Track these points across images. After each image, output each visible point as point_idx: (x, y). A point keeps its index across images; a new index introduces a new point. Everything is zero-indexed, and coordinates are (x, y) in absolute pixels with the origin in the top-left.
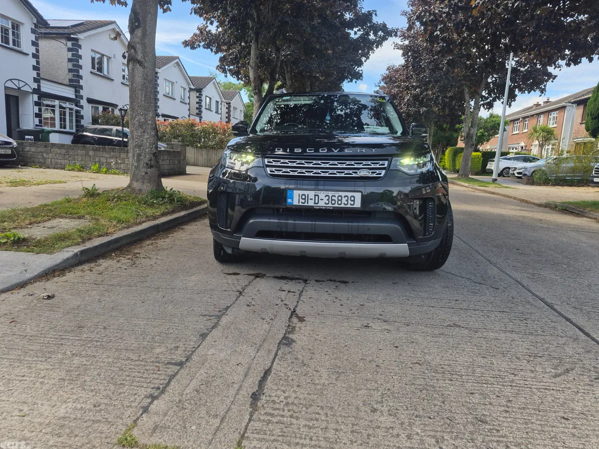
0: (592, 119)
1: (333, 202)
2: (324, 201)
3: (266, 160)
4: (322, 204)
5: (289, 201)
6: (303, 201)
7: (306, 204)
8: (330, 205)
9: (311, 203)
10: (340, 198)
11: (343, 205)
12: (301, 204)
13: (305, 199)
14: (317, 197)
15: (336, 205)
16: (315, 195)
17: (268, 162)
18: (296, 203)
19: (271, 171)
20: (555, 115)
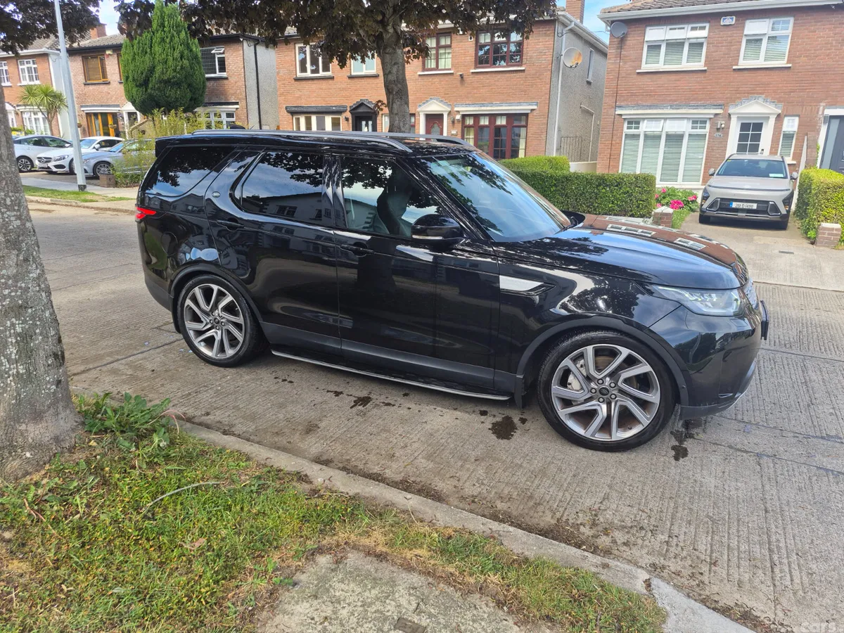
20: (31, 65)
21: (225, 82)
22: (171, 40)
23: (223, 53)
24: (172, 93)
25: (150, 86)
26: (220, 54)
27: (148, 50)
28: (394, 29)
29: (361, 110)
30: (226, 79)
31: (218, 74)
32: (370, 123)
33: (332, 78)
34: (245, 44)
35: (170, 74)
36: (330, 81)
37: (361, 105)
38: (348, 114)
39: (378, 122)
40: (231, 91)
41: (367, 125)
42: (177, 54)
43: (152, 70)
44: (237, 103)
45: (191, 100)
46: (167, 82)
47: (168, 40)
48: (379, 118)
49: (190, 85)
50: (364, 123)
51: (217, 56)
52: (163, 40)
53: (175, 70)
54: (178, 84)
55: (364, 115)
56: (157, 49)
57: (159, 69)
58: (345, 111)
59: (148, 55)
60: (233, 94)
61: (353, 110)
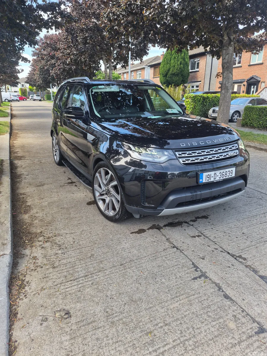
0: (163, 77)
1: (223, 176)
2: (218, 177)
3: (177, 153)
4: (218, 179)
5: (201, 180)
6: (208, 179)
7: (210, 181)
8: (222, 178)
9: (212, 179)
10: (226, 173)
11: (227, 177)
12: (207, 181)
13: (209, 178)
14: (215, 175)
15: (224, 178)
16: (215, 174)
17: (179, 155)
18: (204, 181)
19: (183, 161)
20: (140, 72)
21: (198, 73)
22: (178, 57)
23: (199, 61)
24: (175, 79)
25: (168, 76)
26: (198, 61)
27: (169, 62)
28: (229, 37)
29: (252, 81)
30: (198, 71)
31: (196, 70)
32: (255, 87)
33: (241, 67)
34: (208, 56)
35: (175, 71)
36: (240, 68)
37: (252, 78)
38: (245, 83)
39: (259, 86)
40: (199, 77)
41: (254, 88)
42: (179, 63)
43: (169, 70)
44: (200, 81)
45: (182, 81)
46: (174, 74)
47: (176, 58)
48: (260, 84)
49: (182, 75)
50: (252, 87)
51: (197, 62)
52: (175, 58)
53: (177, 69)
54: (177, 75)
55: (253, 83)
56: (172, 61)
57: (171, 69)
58: (244, 82)
59: (168, 64)
60: (199, 78)
61: (248, 81)
